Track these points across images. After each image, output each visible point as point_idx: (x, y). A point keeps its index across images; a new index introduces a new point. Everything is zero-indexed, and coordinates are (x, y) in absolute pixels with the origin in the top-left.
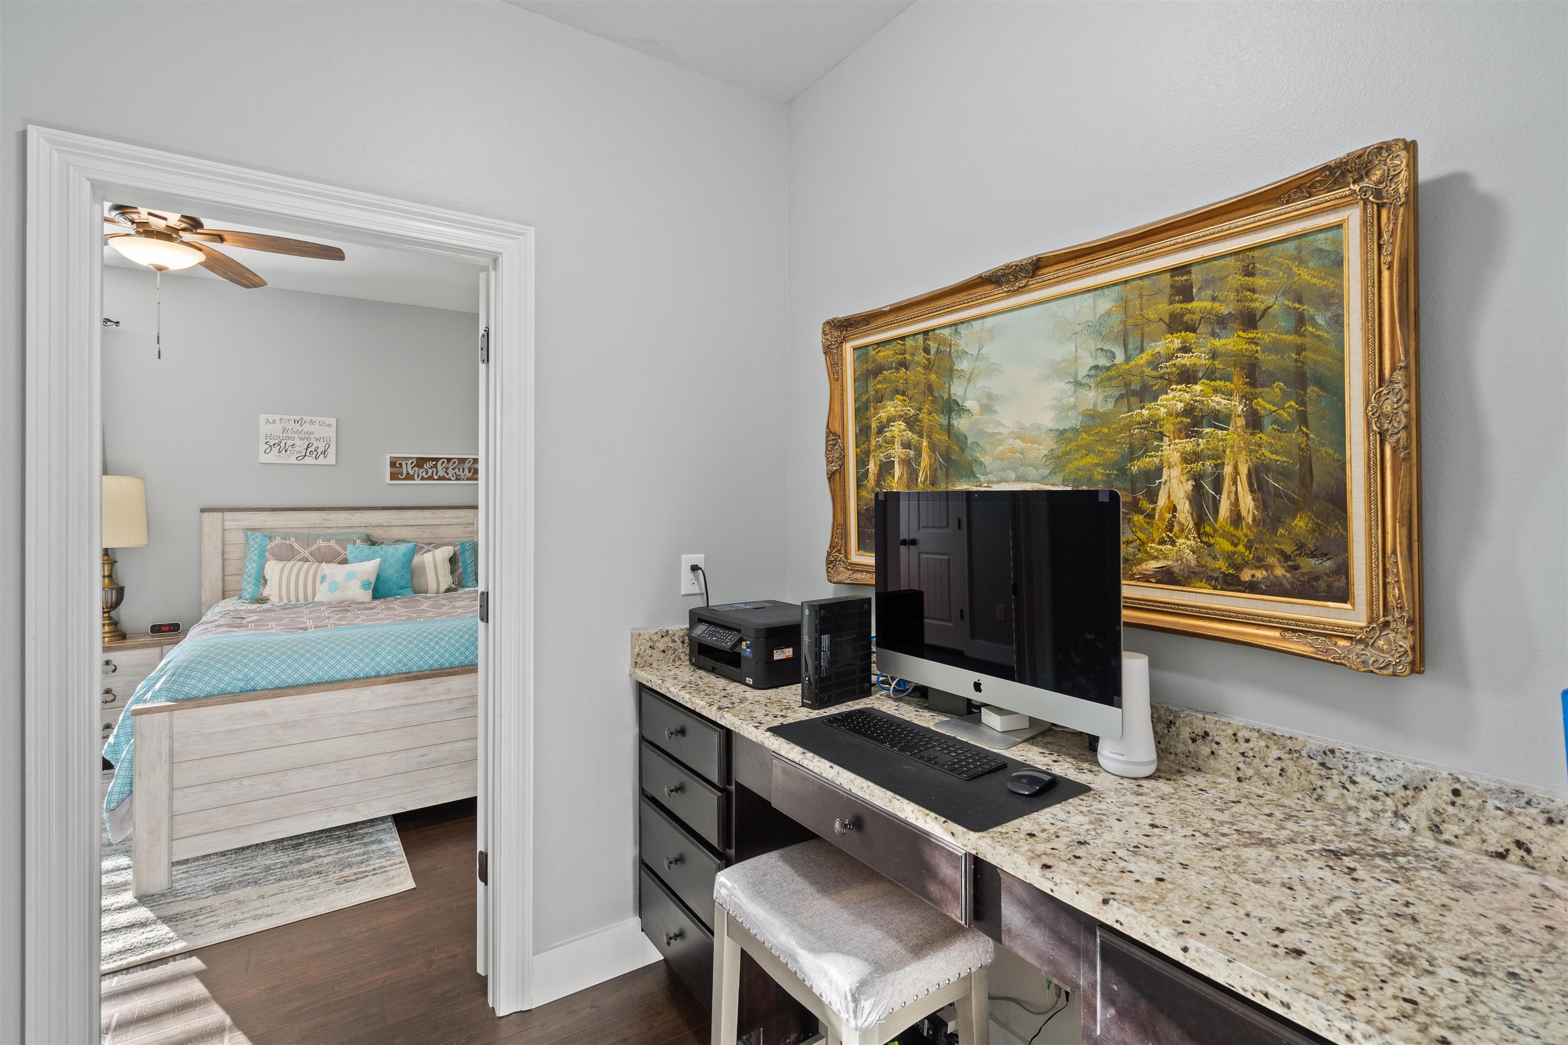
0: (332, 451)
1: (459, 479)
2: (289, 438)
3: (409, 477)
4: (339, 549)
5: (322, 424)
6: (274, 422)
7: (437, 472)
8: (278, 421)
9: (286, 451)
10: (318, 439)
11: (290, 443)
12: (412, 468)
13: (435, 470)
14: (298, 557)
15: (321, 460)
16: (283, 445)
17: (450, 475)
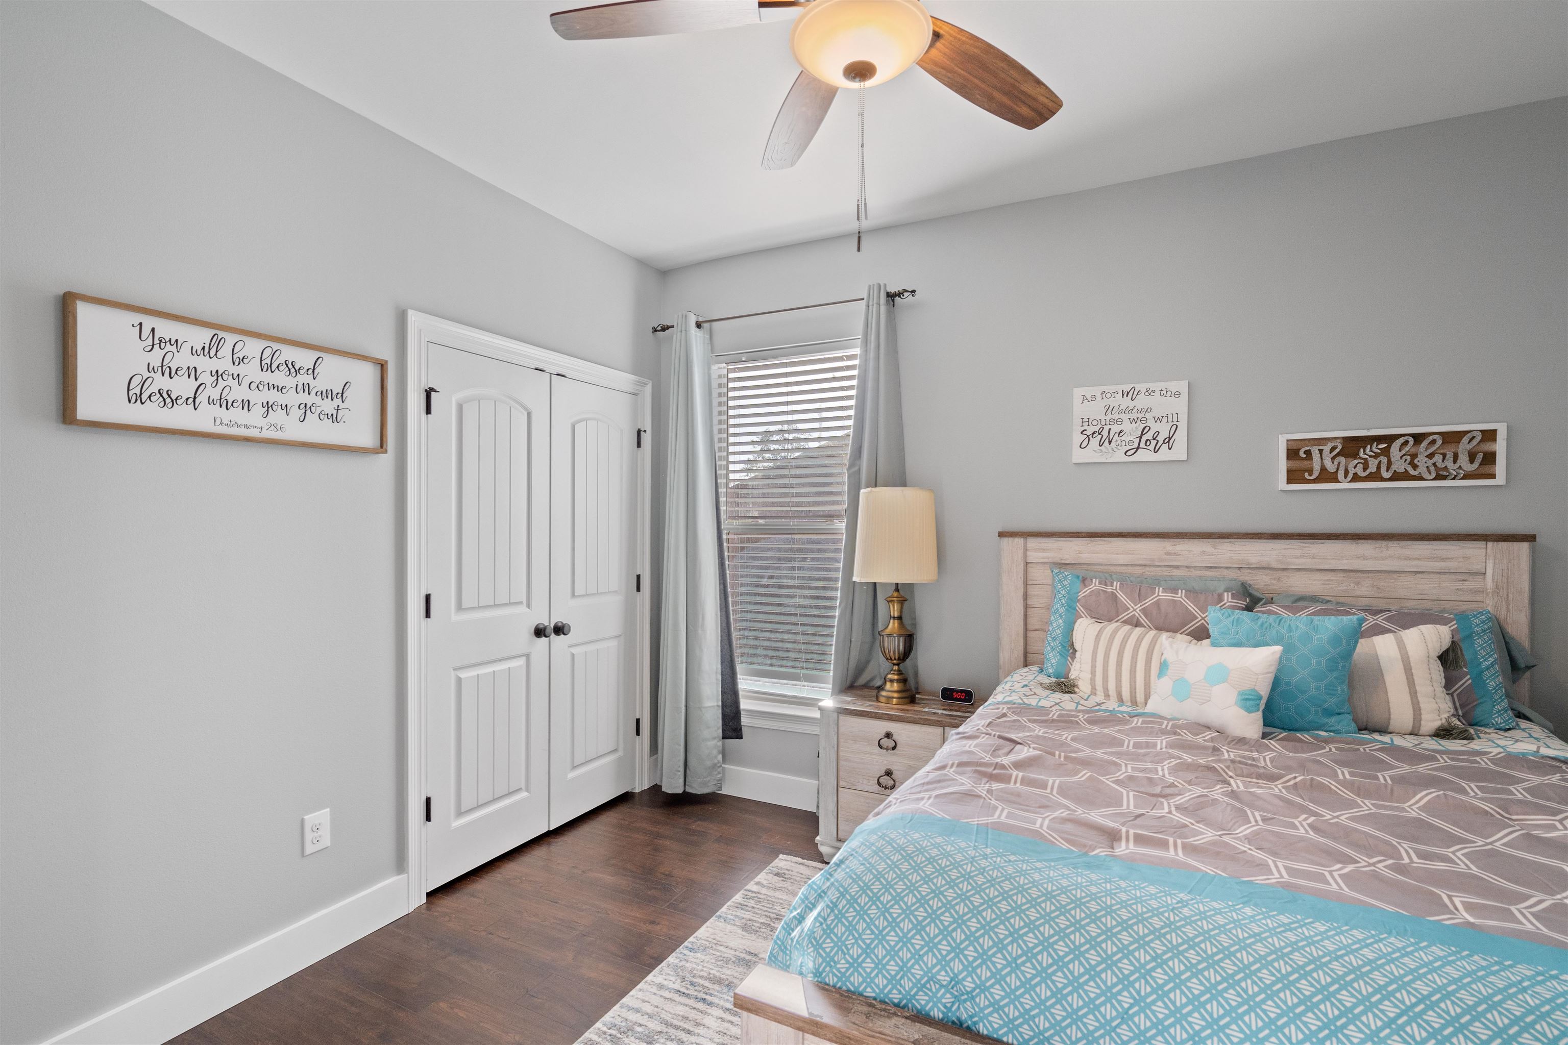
0: (1181, 437)
1: (1444, 478)
2: (1114, 421)
3: (1326, 476)
4: (1191, 606)
5: (1165, 393)
6: (1094, 398)
7: (1389, 464)
8: (1099, 396)
9: (1110, 443)
10: (1158, 420)
11: (1115, 428)
12: (1333, 458)
13: (1384, 460)
14: (1124, 616)
15: (1164, 454)
16: (1105, 433)
17: (1422, 470)
